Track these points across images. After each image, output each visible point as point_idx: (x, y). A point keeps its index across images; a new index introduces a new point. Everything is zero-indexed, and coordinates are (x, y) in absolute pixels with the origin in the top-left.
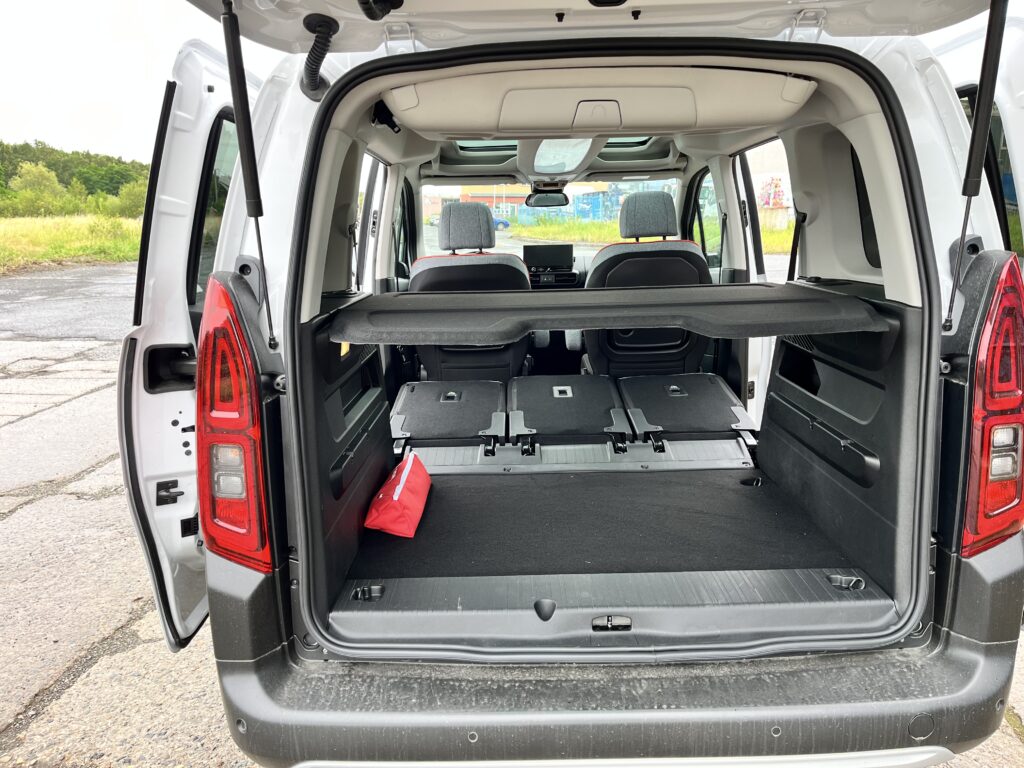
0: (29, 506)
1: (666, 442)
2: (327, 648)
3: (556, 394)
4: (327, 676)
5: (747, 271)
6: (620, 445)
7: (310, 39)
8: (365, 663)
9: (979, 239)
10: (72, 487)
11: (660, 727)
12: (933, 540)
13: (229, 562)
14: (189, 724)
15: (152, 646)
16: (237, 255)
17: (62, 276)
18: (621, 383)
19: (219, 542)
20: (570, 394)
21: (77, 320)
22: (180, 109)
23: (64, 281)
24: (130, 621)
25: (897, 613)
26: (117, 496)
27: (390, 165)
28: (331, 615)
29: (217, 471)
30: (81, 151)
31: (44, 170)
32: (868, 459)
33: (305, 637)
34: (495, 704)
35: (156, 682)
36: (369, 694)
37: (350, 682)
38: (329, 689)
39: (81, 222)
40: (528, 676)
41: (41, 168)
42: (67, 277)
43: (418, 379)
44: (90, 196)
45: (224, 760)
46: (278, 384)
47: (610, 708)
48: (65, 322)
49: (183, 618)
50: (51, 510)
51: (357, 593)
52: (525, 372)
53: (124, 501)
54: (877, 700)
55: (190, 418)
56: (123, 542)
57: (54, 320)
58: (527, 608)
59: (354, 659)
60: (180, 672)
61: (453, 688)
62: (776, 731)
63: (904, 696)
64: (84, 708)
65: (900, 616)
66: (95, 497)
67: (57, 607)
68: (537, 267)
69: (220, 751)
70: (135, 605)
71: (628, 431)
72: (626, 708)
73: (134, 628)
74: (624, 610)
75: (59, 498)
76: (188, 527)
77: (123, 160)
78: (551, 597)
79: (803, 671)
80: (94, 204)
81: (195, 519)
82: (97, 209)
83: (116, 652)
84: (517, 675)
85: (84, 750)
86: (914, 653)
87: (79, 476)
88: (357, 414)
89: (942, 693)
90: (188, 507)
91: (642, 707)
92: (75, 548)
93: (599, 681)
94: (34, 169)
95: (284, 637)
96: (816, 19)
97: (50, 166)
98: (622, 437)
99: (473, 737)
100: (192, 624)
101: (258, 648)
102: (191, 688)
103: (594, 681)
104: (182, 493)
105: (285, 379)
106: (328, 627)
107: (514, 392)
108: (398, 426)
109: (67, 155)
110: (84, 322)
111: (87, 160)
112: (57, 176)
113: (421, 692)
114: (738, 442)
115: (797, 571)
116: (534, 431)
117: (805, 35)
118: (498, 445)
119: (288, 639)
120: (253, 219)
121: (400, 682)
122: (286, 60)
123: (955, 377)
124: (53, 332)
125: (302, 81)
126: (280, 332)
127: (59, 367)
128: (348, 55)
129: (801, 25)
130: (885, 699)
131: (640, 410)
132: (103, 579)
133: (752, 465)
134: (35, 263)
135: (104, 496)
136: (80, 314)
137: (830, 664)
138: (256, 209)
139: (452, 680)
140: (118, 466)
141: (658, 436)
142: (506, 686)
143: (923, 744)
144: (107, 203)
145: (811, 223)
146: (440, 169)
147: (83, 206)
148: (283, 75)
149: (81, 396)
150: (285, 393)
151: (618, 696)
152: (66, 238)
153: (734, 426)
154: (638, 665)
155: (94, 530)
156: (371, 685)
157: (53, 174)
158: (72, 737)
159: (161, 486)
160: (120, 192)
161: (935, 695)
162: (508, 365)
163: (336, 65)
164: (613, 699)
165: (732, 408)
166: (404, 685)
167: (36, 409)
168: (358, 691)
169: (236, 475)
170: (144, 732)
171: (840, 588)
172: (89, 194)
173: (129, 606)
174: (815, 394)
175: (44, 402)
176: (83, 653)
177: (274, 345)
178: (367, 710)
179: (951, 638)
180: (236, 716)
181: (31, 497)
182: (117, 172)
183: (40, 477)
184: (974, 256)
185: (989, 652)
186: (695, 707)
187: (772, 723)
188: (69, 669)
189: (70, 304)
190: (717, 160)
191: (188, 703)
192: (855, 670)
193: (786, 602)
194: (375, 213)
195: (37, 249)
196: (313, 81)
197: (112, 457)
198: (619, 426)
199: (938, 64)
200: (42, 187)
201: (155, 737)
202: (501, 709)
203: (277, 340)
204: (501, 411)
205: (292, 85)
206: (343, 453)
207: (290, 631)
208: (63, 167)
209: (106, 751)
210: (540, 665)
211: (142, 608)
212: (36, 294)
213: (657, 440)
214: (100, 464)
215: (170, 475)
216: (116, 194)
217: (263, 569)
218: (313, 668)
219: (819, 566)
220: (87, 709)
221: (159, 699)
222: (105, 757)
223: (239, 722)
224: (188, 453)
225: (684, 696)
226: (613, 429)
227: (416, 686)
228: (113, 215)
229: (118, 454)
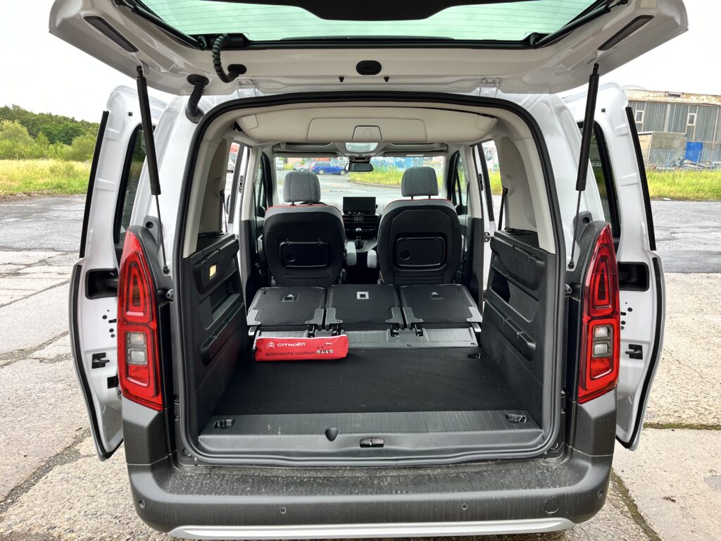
0: (7, 367)
1: (424, 330)
2: (197, 457)
3: (358, 297)
4: (196, 475)
5: (482, 220)
6: (395, 331)
7: (192, 88)
8: (220, 466)
9: (590, 214)
10: (36, 354)
11: (395, 504)
12: (563, 392)
13: (135, 404)
14: (111, 508)
15: (89, 460)
16: (145, 216)
17: (30, 204)
18: (402, 291)
19: (131, 392)
20: (367, 297)
21: (41, 236)
22: (111, 127)
23: (32, 208)
24: (75, 443)
25: (543, 437)
26: (67, 361)
27: (251, 147)
28: (200, 437)
29: (130, 348)
30: (45, 113)
31: (19, 126)
32: (529, 344)
33: (183, 451)
34: (298, 491)
35: (91, 482)
36: (221, 485)
37: (210, 478)
38: (197, 483)
39: (44, 165)
40: (319, 474)
41: (17, 124)
42: (34, 205)
43: (270, 286)
44: (51, 145)
45: (133, 530)
46: (169, 295)
47: (366, 493)
48: (32, 238)
49: (108, 439)
50: (23, 369)
51: (217, 424)
52: (340, 281)
53: (71, 364)
54: (525, 488)
55: (114, 314)
56: (70, 392)
57: (25, 237)
58: (321, 433)
59: (214, 464)
60: (106, 476)
61: (273, 482)
62: (465, 507)
63: (542, 486)
64: (44, 498)
65: (544, 438)
66: (52, 361)
67: (26, 434)
68: (352, 211)
69: (131, 525)
70: (78, 433)
71: (401, 322)
72: (376, 493)
73: (77, 448)
74: (380, 434)
75: (28, 361)
76: (112, 382)
77: (76, 119)
78: (336, 427)
79: (484, 471)
80: (54, 150)
81: (117, 376)
82: (55, 156)
83: (65, 463)
84: (313, 474)
85: (44, 524)
86: (553, 461)
87: (41, 347)
88: (221, 312)
89: (565, 485)
90: (112, 370)
91: (386, 493)
92: (39, 395)
93: (362, 477)
94: (12, 125)
95: (170, 450)
96: (493, 84)
97: (23, 123)
98: (396, 326)
99: (283, 510)
100: (114, 445)
101: (153, 457)
102: (113, 486)
103: (359, 477)
104: (108, 361)
105: (172, 292)
106: (197, 444)
107: (331, 294)
108: (252, 318)
109: (35, 115)
110: (46, 238)
111: (50, 120)
112: (28, 130)
113: (253, 483)
114: (470, 331)
115: (489, 412)
116: (341, 322)
117: (488, 92)
118: (316, 330)
119: (172, 452)
120: (154, 197)
121: (241, 478)
122: (176, 99)
123: (575, 297)
124: (23, 245)
125: (186, 112)
126: (170, 263)
127: (28, 270)
128: (215, 97)
129: (485, 86)
130: (530, 488)
131: (410, 309)
132: (57, 416)
133: (477, 345)
134: (12, 195)
135: (58, 361)
136: (43, 232)
137: (501, 467)
138: (156, 190)
139: (273, 477)
140: (68, 339)
141: (420, 326)
142: (305, 480)
143: (553, 516)
144: (63, 151)
145: (511, 194)
146: (286, 148)
147: (46, 152)
148: (175, 107)
149: (43, 291)
150: (172, 300)
151: (372, 486)
152: (33, 177)
153: (468, 320)
154: (386, 468)
155: (51, 383)
156: (223, 479)
157: (25, 129)
158: (36, 516)
159: (96, 357)
160: (73, 143)
161: (560, 486)
162: (329, 277)
163: (208, 103)
164: (369, 487)
165: (470, 308)
166: (243, 480)
167: (12, 300)
168: (214, 483)
169: (142, 351)
170: (82, 513)
171: (514, 422)
172: (50, 143)
173: (74, 434)
174: (508, 302)
175: (17, 295)
176: (43, 464)
177: (166, 271)
178: (219, 494)
179: (574, 452)
180: (139, 498)
181: (9, 361)
182: (71, 128)
183: (14, 347)
184: (587, 224)
185: (595, 462)
186: (417, 492)
187: (462, 501)
188: (34, 473)
189: (36, 225)
190: (463, 147)
191: (111, 496)
192: (515, 470)
193: (479, 430)
194: (242, 177)
195: (13, 184)
196: (193, 111)
197: (64, 334)
198: (396, 318)
199: (568, 110)
200: (17, 139)
201: (90, 516)
202: (301, 494)
203: (169, 268)
204: (322, 308)
205: (181, 113)
206: (211, 337)
207: (174, 446)
208: (32, 124)
209: (58, 524)
210: (327, 468)
211: (82, 435)
212: (12, 217)
213: (419, 328)
214: (55, 339)
215: (101, 350)
216: (70, 144)
217: (157, 408)
218: (188, 469)
219: (503, 408)
220: (46, 499)
221: (92, 493)
222: (57, 529)
223: (141, 502)
224: (113, 336)
225: (412, 486)
226: (392, 321)
227: (250, 480)
228: (67, 159)
229: (68, 332)
